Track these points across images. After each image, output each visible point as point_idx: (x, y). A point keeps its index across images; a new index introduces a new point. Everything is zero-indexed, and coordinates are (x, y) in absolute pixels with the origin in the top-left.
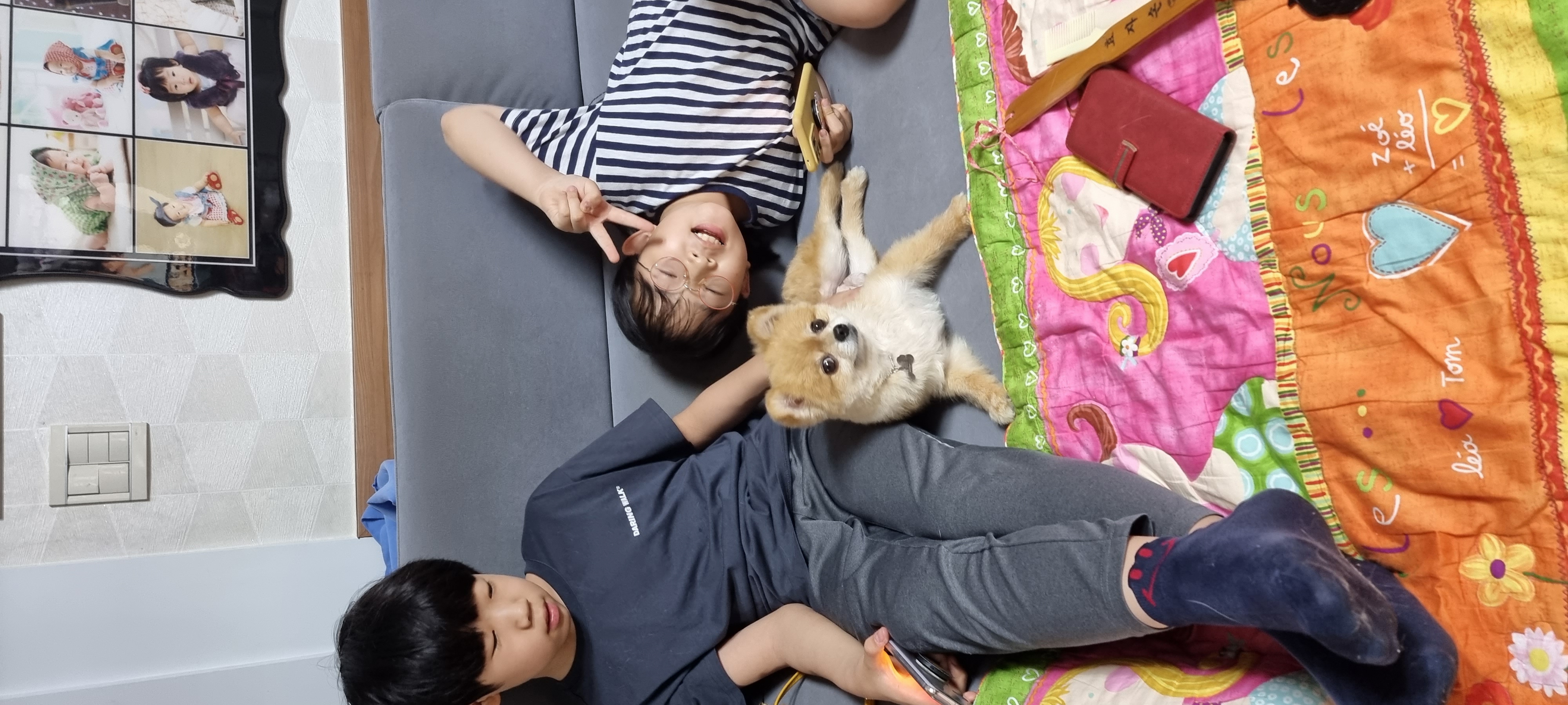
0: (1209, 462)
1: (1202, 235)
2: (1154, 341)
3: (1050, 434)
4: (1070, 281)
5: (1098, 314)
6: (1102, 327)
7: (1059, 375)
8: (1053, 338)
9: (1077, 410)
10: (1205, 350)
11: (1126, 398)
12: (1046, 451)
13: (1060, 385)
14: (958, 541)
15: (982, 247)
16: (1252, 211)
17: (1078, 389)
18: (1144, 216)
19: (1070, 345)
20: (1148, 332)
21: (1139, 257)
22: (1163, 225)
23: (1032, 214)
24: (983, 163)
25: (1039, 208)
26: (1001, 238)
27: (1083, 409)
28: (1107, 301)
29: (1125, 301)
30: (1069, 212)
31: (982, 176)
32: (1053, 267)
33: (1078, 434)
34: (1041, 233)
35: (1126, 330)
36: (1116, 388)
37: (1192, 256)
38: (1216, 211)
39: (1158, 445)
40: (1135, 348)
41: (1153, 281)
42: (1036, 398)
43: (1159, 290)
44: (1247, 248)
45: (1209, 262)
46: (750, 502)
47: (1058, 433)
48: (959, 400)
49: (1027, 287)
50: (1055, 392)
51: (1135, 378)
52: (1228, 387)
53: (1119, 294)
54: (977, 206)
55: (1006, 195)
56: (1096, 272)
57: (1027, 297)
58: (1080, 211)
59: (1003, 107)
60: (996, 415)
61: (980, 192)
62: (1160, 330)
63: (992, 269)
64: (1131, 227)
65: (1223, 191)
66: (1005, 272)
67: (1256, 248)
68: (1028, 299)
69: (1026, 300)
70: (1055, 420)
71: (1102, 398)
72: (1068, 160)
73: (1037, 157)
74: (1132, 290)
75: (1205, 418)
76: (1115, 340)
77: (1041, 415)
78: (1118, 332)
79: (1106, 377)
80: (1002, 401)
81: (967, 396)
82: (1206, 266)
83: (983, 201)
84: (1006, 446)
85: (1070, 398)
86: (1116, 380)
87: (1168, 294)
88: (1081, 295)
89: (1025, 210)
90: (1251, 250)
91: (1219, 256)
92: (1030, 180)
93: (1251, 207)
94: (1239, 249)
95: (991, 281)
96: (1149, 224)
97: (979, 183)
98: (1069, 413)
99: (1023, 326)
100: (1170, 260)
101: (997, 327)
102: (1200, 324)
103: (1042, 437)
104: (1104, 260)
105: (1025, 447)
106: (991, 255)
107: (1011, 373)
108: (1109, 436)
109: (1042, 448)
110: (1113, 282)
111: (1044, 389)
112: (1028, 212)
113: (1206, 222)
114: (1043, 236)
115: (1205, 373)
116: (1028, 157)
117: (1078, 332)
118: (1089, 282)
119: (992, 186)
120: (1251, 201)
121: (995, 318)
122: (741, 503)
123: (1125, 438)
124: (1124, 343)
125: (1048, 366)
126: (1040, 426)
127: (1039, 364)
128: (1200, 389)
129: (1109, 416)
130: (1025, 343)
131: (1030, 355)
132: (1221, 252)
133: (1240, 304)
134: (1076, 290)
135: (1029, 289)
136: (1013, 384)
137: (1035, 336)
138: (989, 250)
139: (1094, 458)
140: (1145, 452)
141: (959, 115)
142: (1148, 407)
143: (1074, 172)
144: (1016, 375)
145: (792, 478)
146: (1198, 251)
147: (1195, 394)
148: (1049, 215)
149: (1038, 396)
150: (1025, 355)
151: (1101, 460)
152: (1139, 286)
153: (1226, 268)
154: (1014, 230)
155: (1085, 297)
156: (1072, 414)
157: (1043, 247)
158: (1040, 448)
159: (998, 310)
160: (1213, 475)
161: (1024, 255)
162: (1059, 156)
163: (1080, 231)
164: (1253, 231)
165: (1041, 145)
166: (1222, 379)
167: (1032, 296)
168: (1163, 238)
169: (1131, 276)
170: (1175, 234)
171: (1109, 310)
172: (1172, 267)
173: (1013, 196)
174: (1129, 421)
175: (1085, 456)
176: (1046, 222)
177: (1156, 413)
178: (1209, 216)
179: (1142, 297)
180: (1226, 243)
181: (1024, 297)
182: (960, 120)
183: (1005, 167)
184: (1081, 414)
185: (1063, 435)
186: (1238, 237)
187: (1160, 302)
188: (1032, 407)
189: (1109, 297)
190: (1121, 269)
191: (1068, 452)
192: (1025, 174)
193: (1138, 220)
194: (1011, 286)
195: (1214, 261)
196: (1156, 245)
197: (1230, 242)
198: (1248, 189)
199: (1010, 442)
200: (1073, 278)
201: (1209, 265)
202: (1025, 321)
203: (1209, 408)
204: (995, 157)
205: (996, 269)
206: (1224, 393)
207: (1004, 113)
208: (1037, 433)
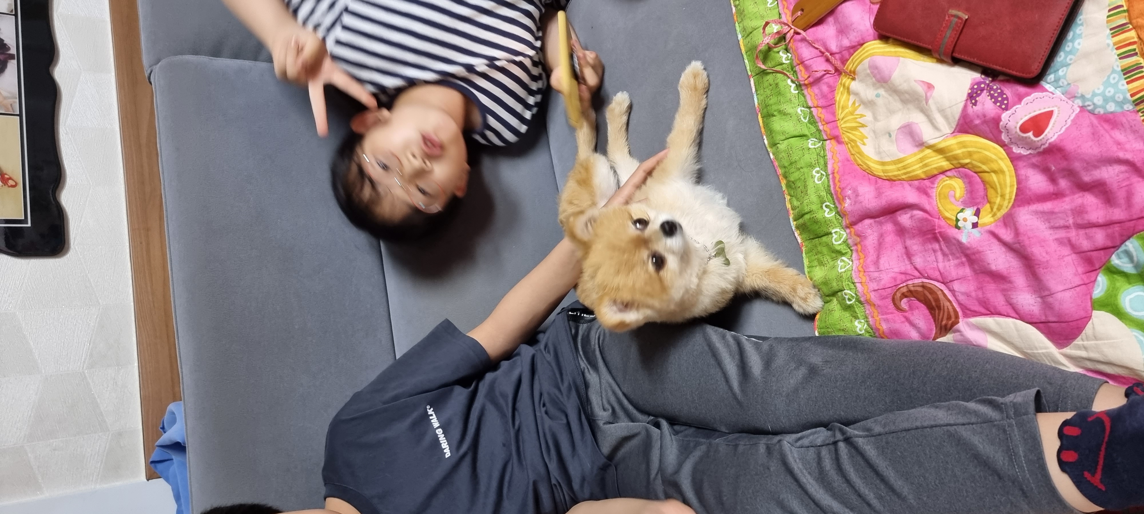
0: (1089, 325)
1: (1053, 94)
2: (999, 209)
3: (873, 317)
4: (883, 164)
5: (924, 191)
6: (930, 203)
7: (878, 257)
8: (867, 222)
9: (904, 290)
10: (1072, 210)
11: (967, 271)
12: (867, 335)
13: (882, 267)
14: (799, 435)
15: (774, 145)
16: (1120, 59)
17: (903, 269)
18: (979, 84)
19: (889, 227)
20: (989, 202)
21: (976, 126)
22: (1002, 91)
23: (829, 105)
24: (770, 64)
25: (837, 99)
26: (796, 133)
27: (912, 289)
28: (932, 178)
29: (955, 174)
30: (878, 96)
31: (770, 77)
32: (861, 153)
33: (906, 314)
34: (839, 123)
35: (960, 203)
36: (953, 262)
37: (1050, 114)
38: (1071, 67)
39: (1014, 315)
40: (975, 219)
41: (994, 148)
42: (853, 283)
43: (1003, 157)
44: (1120, 97)
45: (1072, 118)
46: (546, 413)
47: (883, 315)
48: (756, 295)
49: (831, 176)
50: (876, 274)
51: (981, 249)
52: (1109, 244)
53: (947, 169)
54: (767, 106)
55: (797, 92)
56: (916, 150)
57: (832, 187)
58: (895, 91)
59: (788, 8)
60: (804, 306)
61: (769, 92)
62: (1007, 197)
63: (786, 164)
64: (965, 96)
65: (1079, 44)
66: (803, 165)
67: (1132, 95)
68: (835, 188)
69: (832, 188)
70: (878, 302)
71: (937, 274)
72: (874, 44)
73: (834, 48)
74: (967, 161)
75: (1077, 281)
76: (947, 215)
77: (862, 299)
78: (949, 206)
79: (939, 254)
80: (811, 291)
81: (766, 289)
82: (1069, 123)
83: (773, 100)
84: (817, 334)
85: (895, 279)
86: (953, 254)
87: (1014, 159)
88: (899, 175)
89: (822, 102)
90: (1125, 98)
91: (1081, 111)
92: (827, 72)
93: (1118, 55)
94: (1106, 100)
95: (786, 177)
96: (985, 91)
97: (766, 84)
98: (895, 294)
99: (828, 214)
100: (1021, 122)
101: (795, 220)
102: (1063, 183)
103: (863, 321)
104: (928, 135)
105: (842, 334)
106: (785, 151)
107: (815, 263)
108: (949, 312)
109: (863, 332)
110: (941, 156)
111: (862, 274)
112: (825, 104)
113: (1057, 80)
114: (843, 126)
115: (1073, 234)
116: (823, 50)
117: (898, 213)
118: (909, 161)
119: (781, 85)
120: (1117, 49)
121: (791, 212)
122: (538, 414)
123: (969, 312)
124: (961, 216)
125: (864, 250)
126: (859, 310)
127: (851, 250)
128: (1066, 251)
129: (946, 292)
130: (833, 231)
131: (840, 242)
132: (1083, 108)
133: (1121, 155)
134: (893, 171)
135: (834, 178)
136: (819, 273)
137: (845, 222)
138: (782, 146)
139: (924, 336)
140: (998, 324)
141: (737, 24)
142: (998, 277)
143: (883, 54)
144: (821, 264)
145: (587, 385)
146: (1056, 110)
147: (1061, 258)
148: (850, 103)
149: (856, 281)
150: (834, 243)
151: (934, 339)
152: (975, 156)
153: (1095, 122)
154: (808, 125)
155: (904, 177)
156: (898, 295)
157: (843, 136)
158: (861, 333)
159: (796, 203)
160: (1096, 338)
161: (823, 148)
162: (862, 42)
163: (892, 112)
164: (1126, 79)
165: (837, 37)
166: (1100, 237)
167: (838, 184)
168: (1006, 102)
169: (965, 147)
170: (1020, 98)
171: (936, 186)
172: (1024, 128)
173: (805, 92)
174: (973, 294)
175: (914, 335)
176: (847, 111)
177: (1010, 282)
178: (1061, 73)
179: (980, 167)
180: (1088, 96)
181: (829, 186)
182: (738, 29)
183: (795, 64)
184: (910, 294)
185: (889, 316)
186: (1106, 88)
187: (1005, 168)
188: (849, 292)
189: (936, 172)
190: (952, 142)
191: (895, 334)
192: (820, 66)
193: (972, 88)
194: (813, 177)
195: (1077, 116)
196: (999, 111)
197: (1094, 95)
198: (1113, 37)
199: (823, 330)
200: (888, 159)
201: (1073, 121)
202: (831, 210)
203: (1080, 270)
204: (784, 57)
205: (791, 164)
206: (1102, 252)
207: (789, 13)
208: (856, 318)
